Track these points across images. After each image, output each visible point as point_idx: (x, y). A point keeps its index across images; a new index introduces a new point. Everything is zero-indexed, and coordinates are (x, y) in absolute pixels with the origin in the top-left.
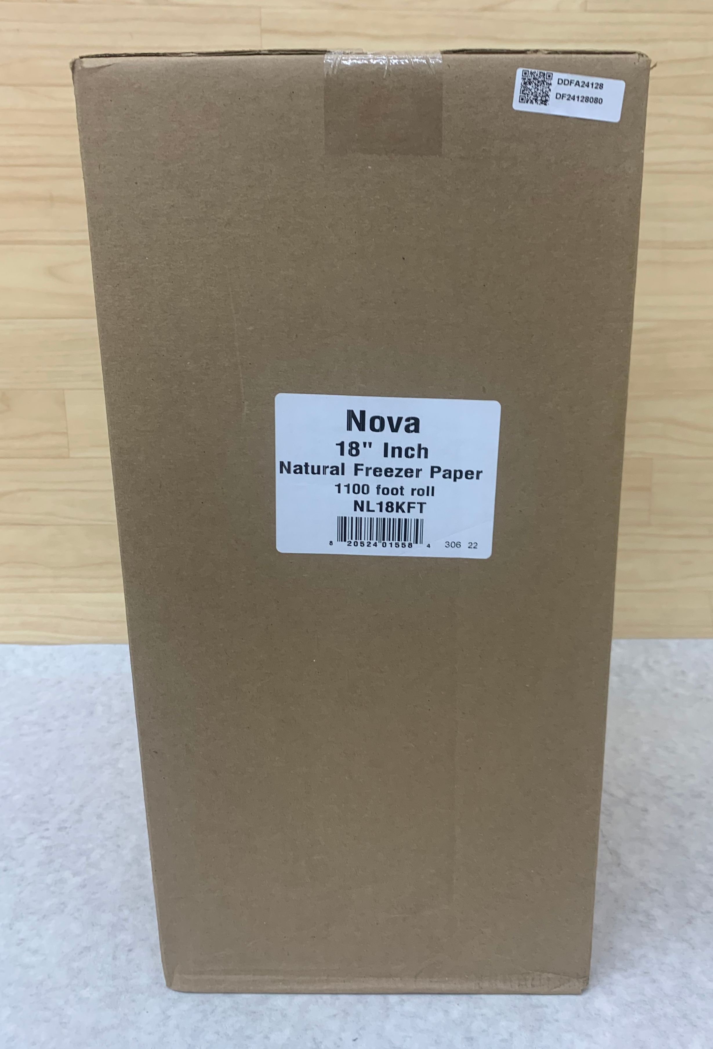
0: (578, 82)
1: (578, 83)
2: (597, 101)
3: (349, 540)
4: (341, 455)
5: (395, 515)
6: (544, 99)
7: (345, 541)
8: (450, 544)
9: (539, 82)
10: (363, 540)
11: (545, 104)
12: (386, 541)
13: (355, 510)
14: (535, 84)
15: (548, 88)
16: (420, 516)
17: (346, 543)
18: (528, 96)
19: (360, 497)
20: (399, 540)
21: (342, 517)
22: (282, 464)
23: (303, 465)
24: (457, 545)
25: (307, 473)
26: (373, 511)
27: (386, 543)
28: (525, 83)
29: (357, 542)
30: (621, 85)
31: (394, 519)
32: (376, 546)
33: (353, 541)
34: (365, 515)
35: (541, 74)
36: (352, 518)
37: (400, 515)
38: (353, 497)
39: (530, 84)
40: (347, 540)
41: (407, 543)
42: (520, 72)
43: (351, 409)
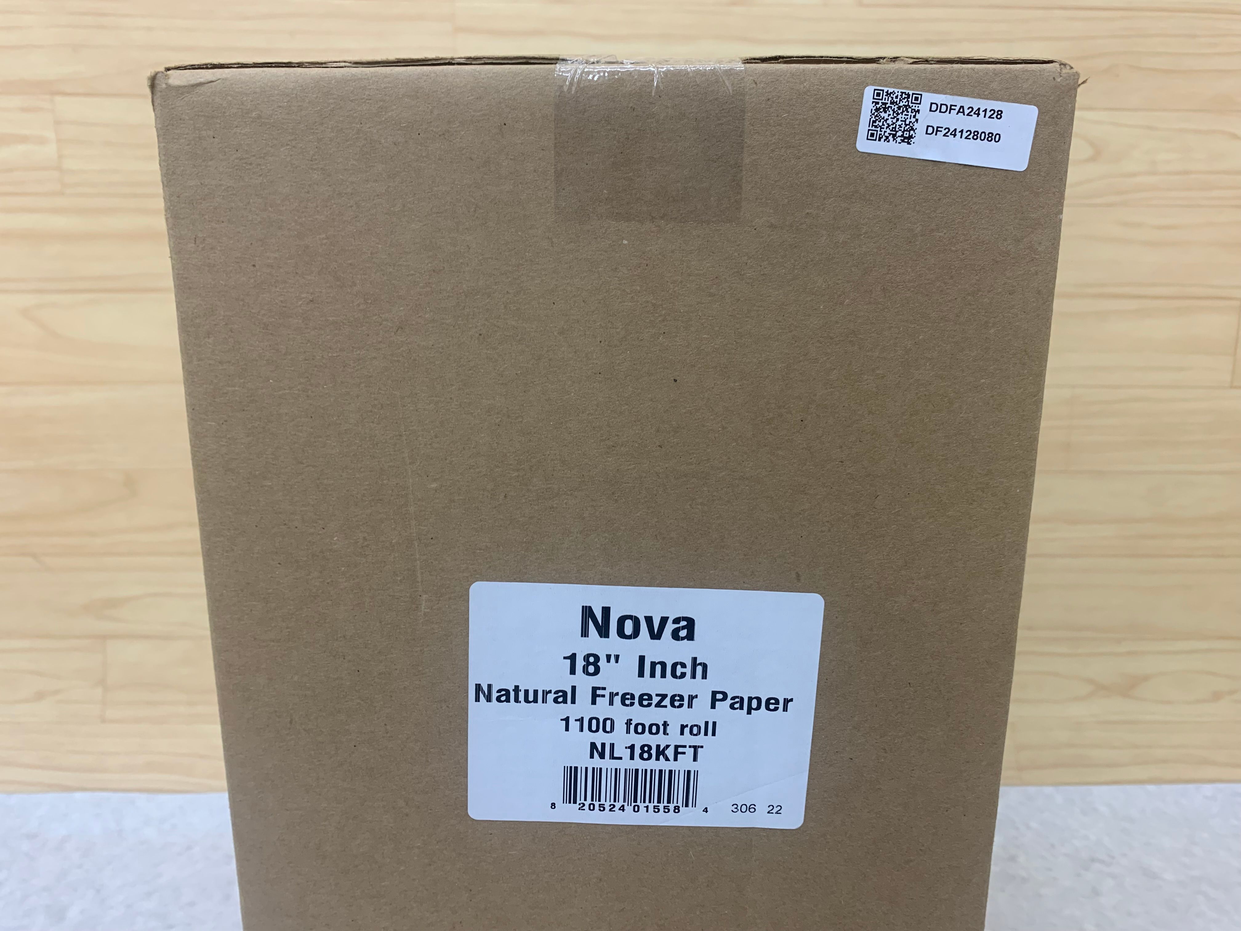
0: (962, 107)
1: (961, 110)
2: (992, 137)
3: (581, 802)
4: (571, 674)
5: (653, 765)
6: (906, 134)
7: (575, 802)
8: (739, 808)
9: (899, 108)
10: (602, 802)
11: (909, 143)
12: (638, 803)
13: (592, 756)
14: (893, 110)
15: (914, 117)
16: (692, 766)
17: (577, 806)
18: (881, 131)
19: (600, 738)
20: (659, 802)
21: (571, 767)
22: (478, 687)
23: (511, 688)
24: (749, 809)
25: (517, 700)
26: (621, 758)
27: (638, 806)
28: (877, 110)
29: (594, 805)
30: (1031, 113)
31: (651, 770)
32: (623, 810)
33: (587, 803)
34: (607, 764)
35: (904, 96)
36: (586, 768)
37: (663, 765)
38: (588, 737)
39: (885, 112)
40: (578, 802)
41: (671, 807)
42: (869, 92)
43: (588, 605)
